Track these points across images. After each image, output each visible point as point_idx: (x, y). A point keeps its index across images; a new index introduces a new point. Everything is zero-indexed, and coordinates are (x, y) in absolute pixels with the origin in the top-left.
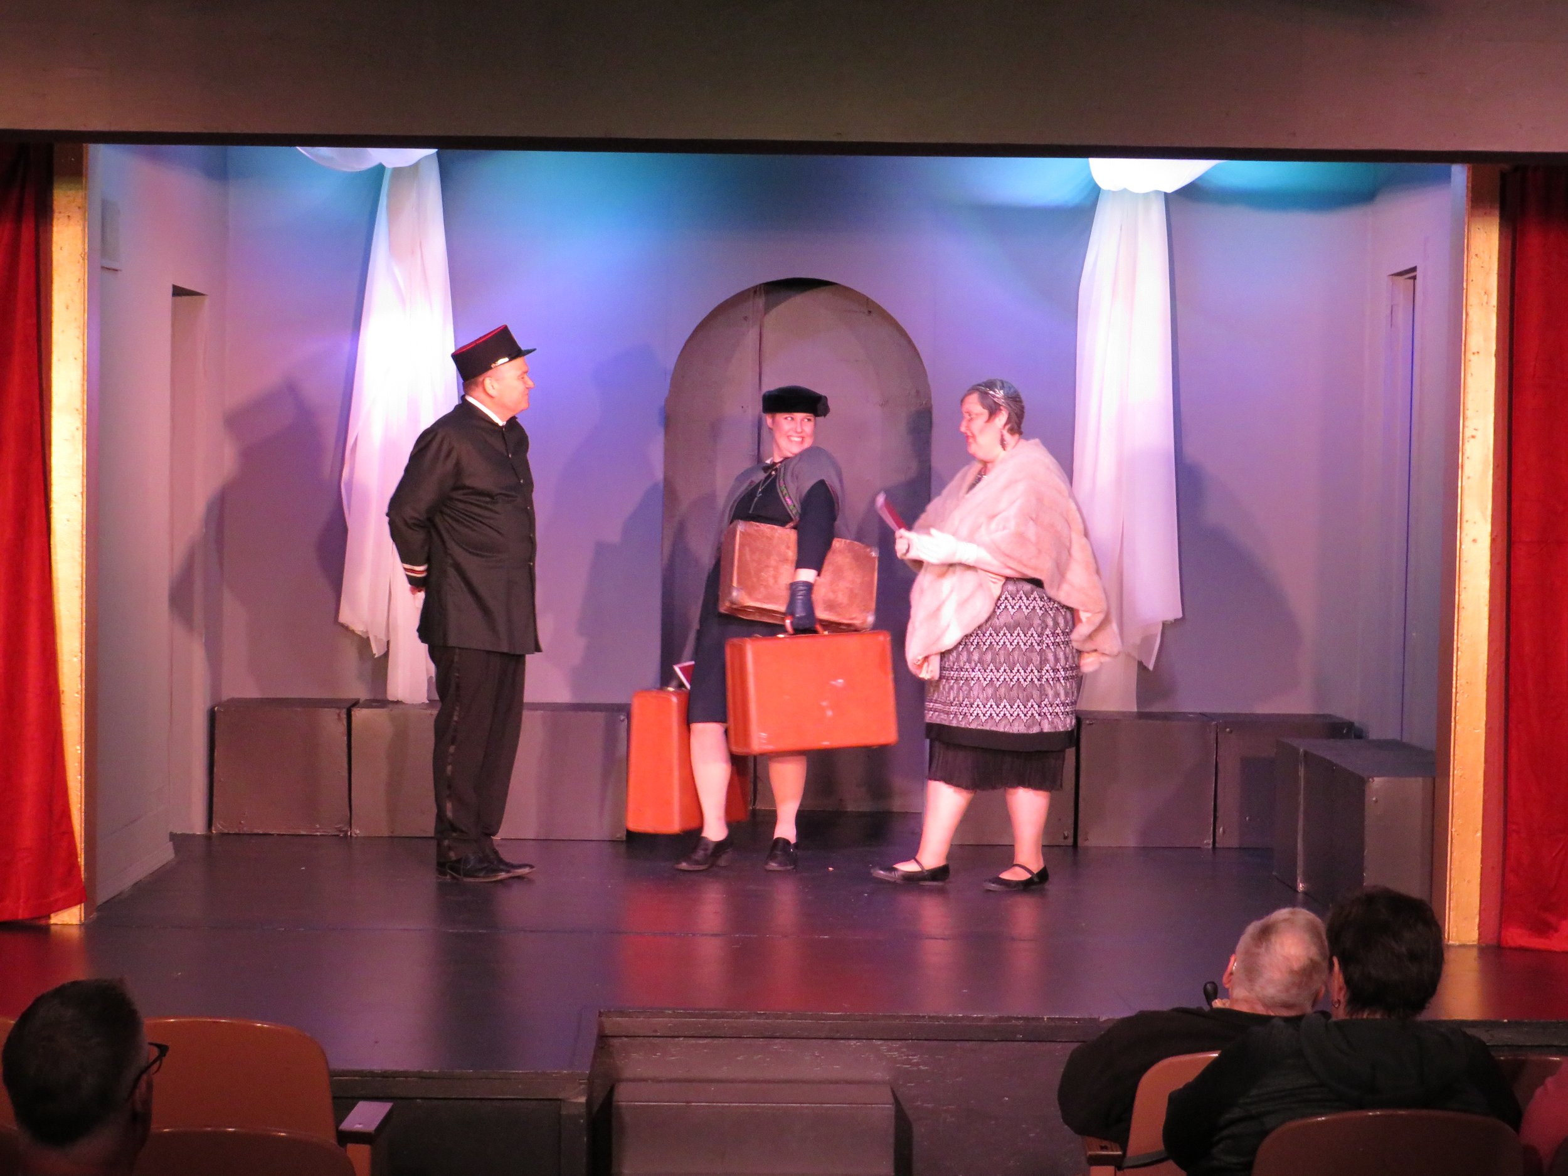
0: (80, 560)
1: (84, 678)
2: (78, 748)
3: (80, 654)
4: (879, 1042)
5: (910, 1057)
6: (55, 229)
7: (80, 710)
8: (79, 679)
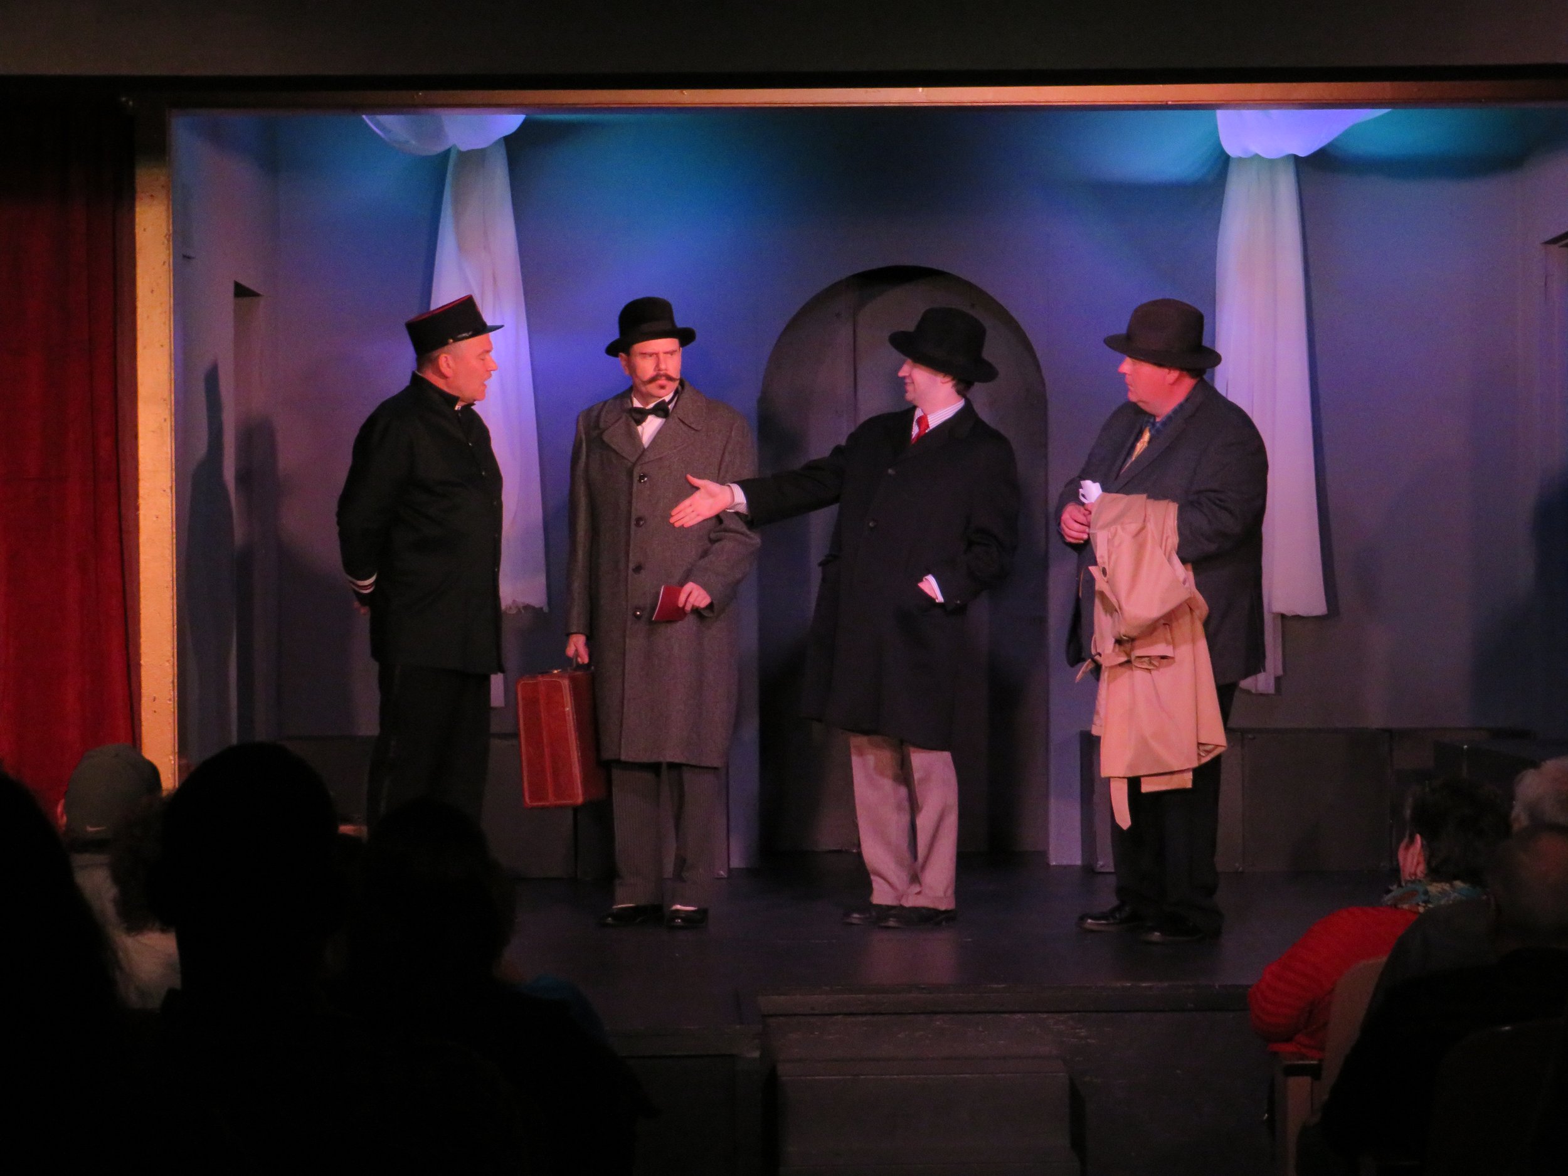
0: (170, 558)
1: (176, 684)
2: (171, 758)
3: (172, 659)
4: (1045, 1016)
5: (1078, 1031)
6: (138, 209)
7: (173, 718)
8: (171, 685)
